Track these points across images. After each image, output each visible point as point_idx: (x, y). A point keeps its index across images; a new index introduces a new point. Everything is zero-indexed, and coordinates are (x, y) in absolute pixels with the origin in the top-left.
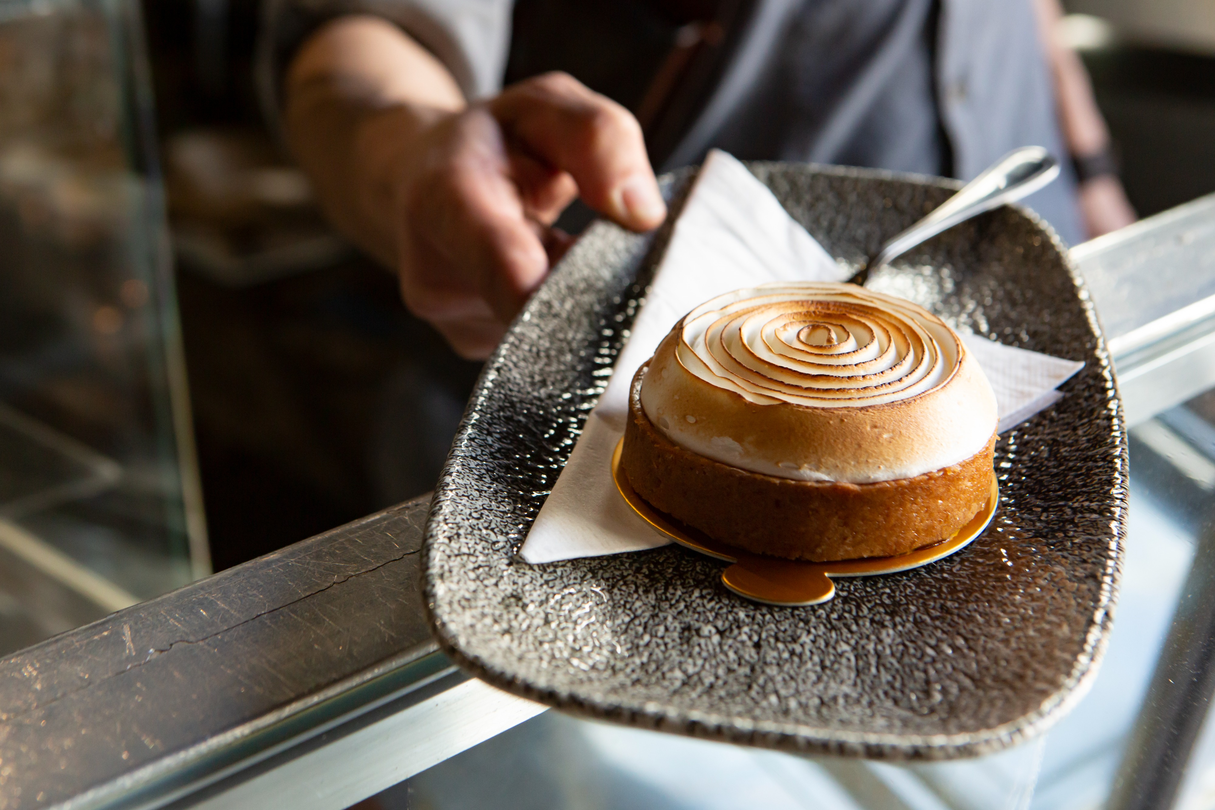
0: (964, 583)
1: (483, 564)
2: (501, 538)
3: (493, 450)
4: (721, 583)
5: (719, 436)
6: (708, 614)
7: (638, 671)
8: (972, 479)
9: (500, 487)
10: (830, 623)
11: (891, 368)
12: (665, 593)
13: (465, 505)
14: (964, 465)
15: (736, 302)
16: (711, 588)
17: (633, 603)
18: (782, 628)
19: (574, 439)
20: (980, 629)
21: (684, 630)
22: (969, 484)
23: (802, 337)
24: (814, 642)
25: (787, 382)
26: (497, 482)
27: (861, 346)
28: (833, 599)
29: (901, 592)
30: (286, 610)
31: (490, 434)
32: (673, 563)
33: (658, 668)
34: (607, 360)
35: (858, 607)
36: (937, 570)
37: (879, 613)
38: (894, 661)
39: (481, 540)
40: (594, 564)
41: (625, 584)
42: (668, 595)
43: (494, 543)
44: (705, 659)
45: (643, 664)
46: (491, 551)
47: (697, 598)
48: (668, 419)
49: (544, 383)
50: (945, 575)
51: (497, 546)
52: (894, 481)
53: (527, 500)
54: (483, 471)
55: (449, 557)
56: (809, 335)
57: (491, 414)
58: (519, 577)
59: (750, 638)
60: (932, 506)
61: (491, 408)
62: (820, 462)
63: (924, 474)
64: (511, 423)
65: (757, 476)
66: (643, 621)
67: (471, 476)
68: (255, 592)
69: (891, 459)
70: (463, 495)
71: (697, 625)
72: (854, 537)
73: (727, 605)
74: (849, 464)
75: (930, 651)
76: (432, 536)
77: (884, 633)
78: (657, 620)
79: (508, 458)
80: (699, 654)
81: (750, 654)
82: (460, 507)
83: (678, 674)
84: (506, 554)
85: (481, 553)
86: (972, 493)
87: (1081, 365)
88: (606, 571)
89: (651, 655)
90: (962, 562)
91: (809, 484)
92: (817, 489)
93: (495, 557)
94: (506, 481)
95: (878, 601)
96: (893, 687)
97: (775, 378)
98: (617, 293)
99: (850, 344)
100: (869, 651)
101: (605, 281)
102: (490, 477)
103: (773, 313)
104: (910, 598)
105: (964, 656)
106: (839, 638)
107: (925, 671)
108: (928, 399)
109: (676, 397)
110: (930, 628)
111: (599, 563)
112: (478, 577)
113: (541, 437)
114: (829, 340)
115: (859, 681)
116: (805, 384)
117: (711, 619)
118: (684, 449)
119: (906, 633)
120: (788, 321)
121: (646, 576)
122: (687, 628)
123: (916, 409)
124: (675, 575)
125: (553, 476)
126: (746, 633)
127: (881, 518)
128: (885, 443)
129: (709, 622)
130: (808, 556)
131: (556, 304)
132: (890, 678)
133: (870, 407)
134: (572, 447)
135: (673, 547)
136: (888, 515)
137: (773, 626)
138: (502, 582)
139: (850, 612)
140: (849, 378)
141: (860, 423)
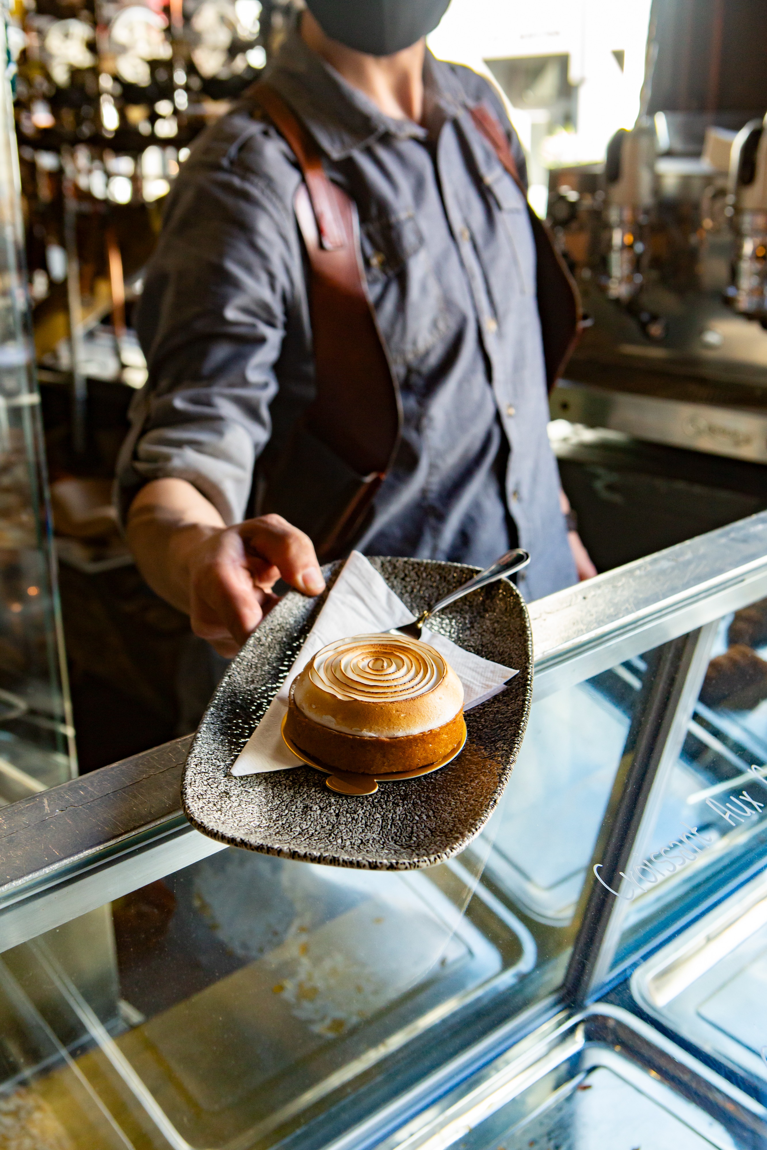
0: (440, 784)
1: (211, 777)
2: (222, 764)
3: (223, 719)
4: (325, 785)
5: (325, 715)
6: (317, 800)
7: (280, 827)
8: (447, 734)
9: (225, 737)
10: (373, 804)
11: (409, 681)
12: (298, 790)
13: (205, 748)
14: (441, 728)
15: (342, 645)
16: (320, 787)
17: (283, 794)
18: (350, 807)
19: (265, 711)
20: (441, 807)
21: (304, 807)
22: (446, 736)
23: (370, 665)
24: (364, 813)
25: (358, 689)
26: (223, 735)
27: (398, 669)
28: (377, 792)
29: (410, 788)
30: (120, 791)
31: (222, 711)
32: (304, 775)
33: (289, 826)
34: (286, 668)
35: (388, 796)
36: (429, 778)
37: (397, 799)
38: (399, 822)
39: (212, 765)
40: (267, 775)
41: (281, 785)
42: (300, 790)
43: (218, 766)
44: (312, 822)
45: (283, 824)
46: (216, 770)
47: (313, 792)
48: (304, 705)
49: (253, 682)
50: (432, 780)
51: (219, 768)
52: (406, 736)
53: (237, 744)
54: (217, 730)
55: (195, 774)
56: (374, 663)
57: (224, 700)
58: (229, 782)
59: (335, 812)
60: (427, 747)
61: (224, 697)
62: (371, 727)
63: (421, 733)
64: (234, 704)
65: (342, 734)
66: (286, 803)
67: (210, 732)
68: (106, 783)
69: (405, 726)
70: (205, 743)
71: (311, 805)
72: (388, 762)
73: (326, 795)
74: (385, 728)
75: (417, 818)
76: (188, 764)
77: (398, 808)
78: (293, 803)
79: (230, 722)
80: (310, 819)
81: (333, 819)
82: (203, 749)
83: (298, 829)
84: (224, 772)
85: (211, 771)
86: (448, 740)
87: (518, 671)
88: (272, 779)
89: (287, 820)
90: (441, 774)
91: (366, 738)
92: (369, 740)
93: (218, 773)
94: (228, 735)
95: (398, 793)
96: (396, 835)
97: (353, 687)
98: (296, 631)
99: (394, 667)
100: (389, 818)
101: (290, 624)
102: (220, 733)
103: (359, 652)
104: (413, 792)
105: (431, 820)
106: (376, 811)
107: (412, 828)
108: (424, 697)
109: (308, 695)
110: (419, 807)
111: (269, 775)
112: (208, 784)
113: (248, 711)
114: (382, 667)
115: (381, 832)
116: (367, 690)
117: (318, 802)
118: (310, 720)
119: (408, 809)
120: (365, 656)
121: (291, 781)
122: (306, 807)
123: (418, 702)
124: (305, 781)
125: (252, 730)
126: (333, 809)
127: (401, 754)
128: (402, 719)
129: (317, 804)
130: (367, 771)
131: (263, 639)
132: (396, 830)
133: (395, 701)
134: (263, 715)
135: (306, 766)
136: (404, 752)
137: (346, 806)
138: (220, 785)
139: (384, 799)
140: (388, 686)
141: (390, 709)
